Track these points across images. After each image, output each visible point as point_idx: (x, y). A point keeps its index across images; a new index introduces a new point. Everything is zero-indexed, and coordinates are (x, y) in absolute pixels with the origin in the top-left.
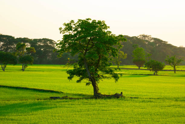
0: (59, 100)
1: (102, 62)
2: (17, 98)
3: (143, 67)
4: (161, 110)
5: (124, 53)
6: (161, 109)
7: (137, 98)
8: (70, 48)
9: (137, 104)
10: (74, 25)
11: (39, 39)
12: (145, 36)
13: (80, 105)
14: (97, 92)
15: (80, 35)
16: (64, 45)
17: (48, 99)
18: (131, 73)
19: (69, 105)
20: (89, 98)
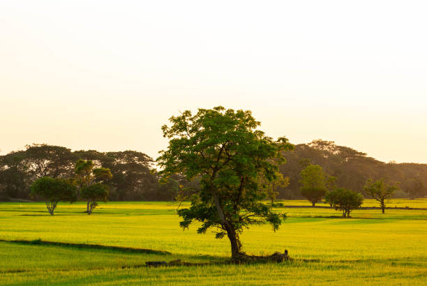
0: (164, 268)
1: (247, 192)
2: (81, 266)
3: (321, 202)
4: (366, 283)
5: (284, 177)
6: (367, 281)
7: (318, 261)
8: (184, 165)
9: (319, 273)
10: (191, 119)
11: (117, 153)
12: (321, 143)
13: (206, 276)
14: (237, 251)
15: (202, 139)
16: (171, 160)
17: (144, 266)
18: (298, 214)
19: (185, 277)
20: (223, 263)
